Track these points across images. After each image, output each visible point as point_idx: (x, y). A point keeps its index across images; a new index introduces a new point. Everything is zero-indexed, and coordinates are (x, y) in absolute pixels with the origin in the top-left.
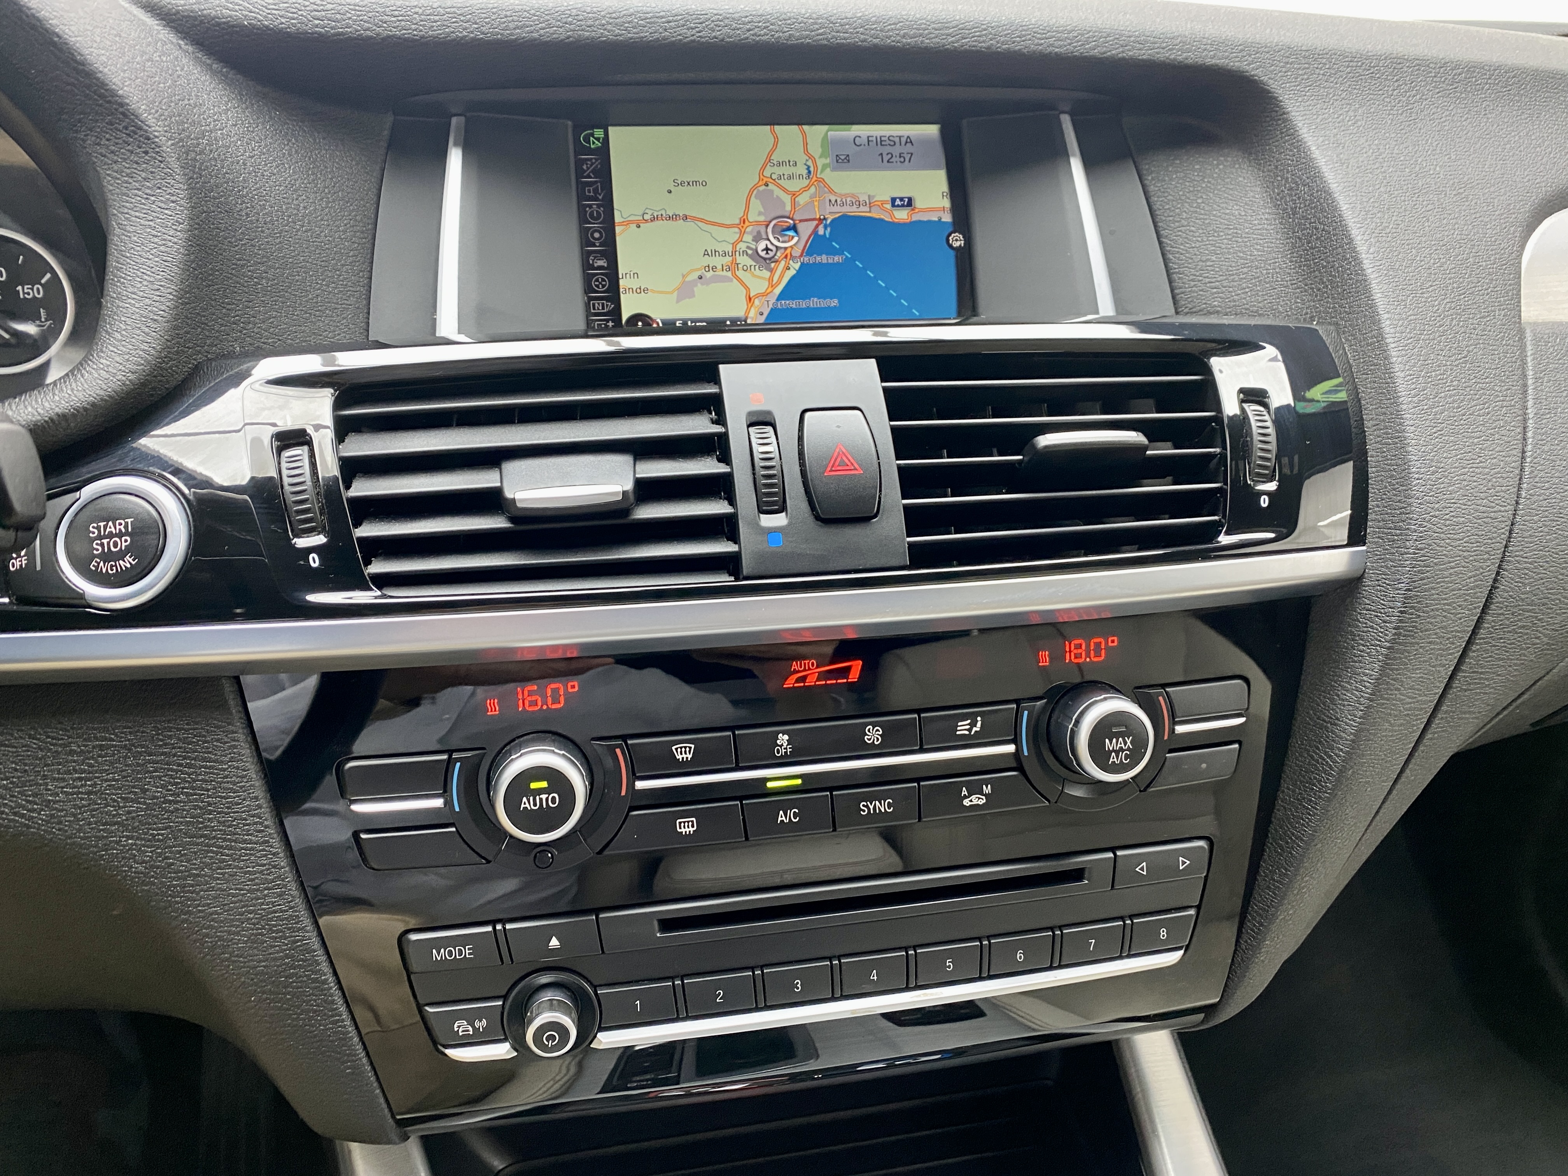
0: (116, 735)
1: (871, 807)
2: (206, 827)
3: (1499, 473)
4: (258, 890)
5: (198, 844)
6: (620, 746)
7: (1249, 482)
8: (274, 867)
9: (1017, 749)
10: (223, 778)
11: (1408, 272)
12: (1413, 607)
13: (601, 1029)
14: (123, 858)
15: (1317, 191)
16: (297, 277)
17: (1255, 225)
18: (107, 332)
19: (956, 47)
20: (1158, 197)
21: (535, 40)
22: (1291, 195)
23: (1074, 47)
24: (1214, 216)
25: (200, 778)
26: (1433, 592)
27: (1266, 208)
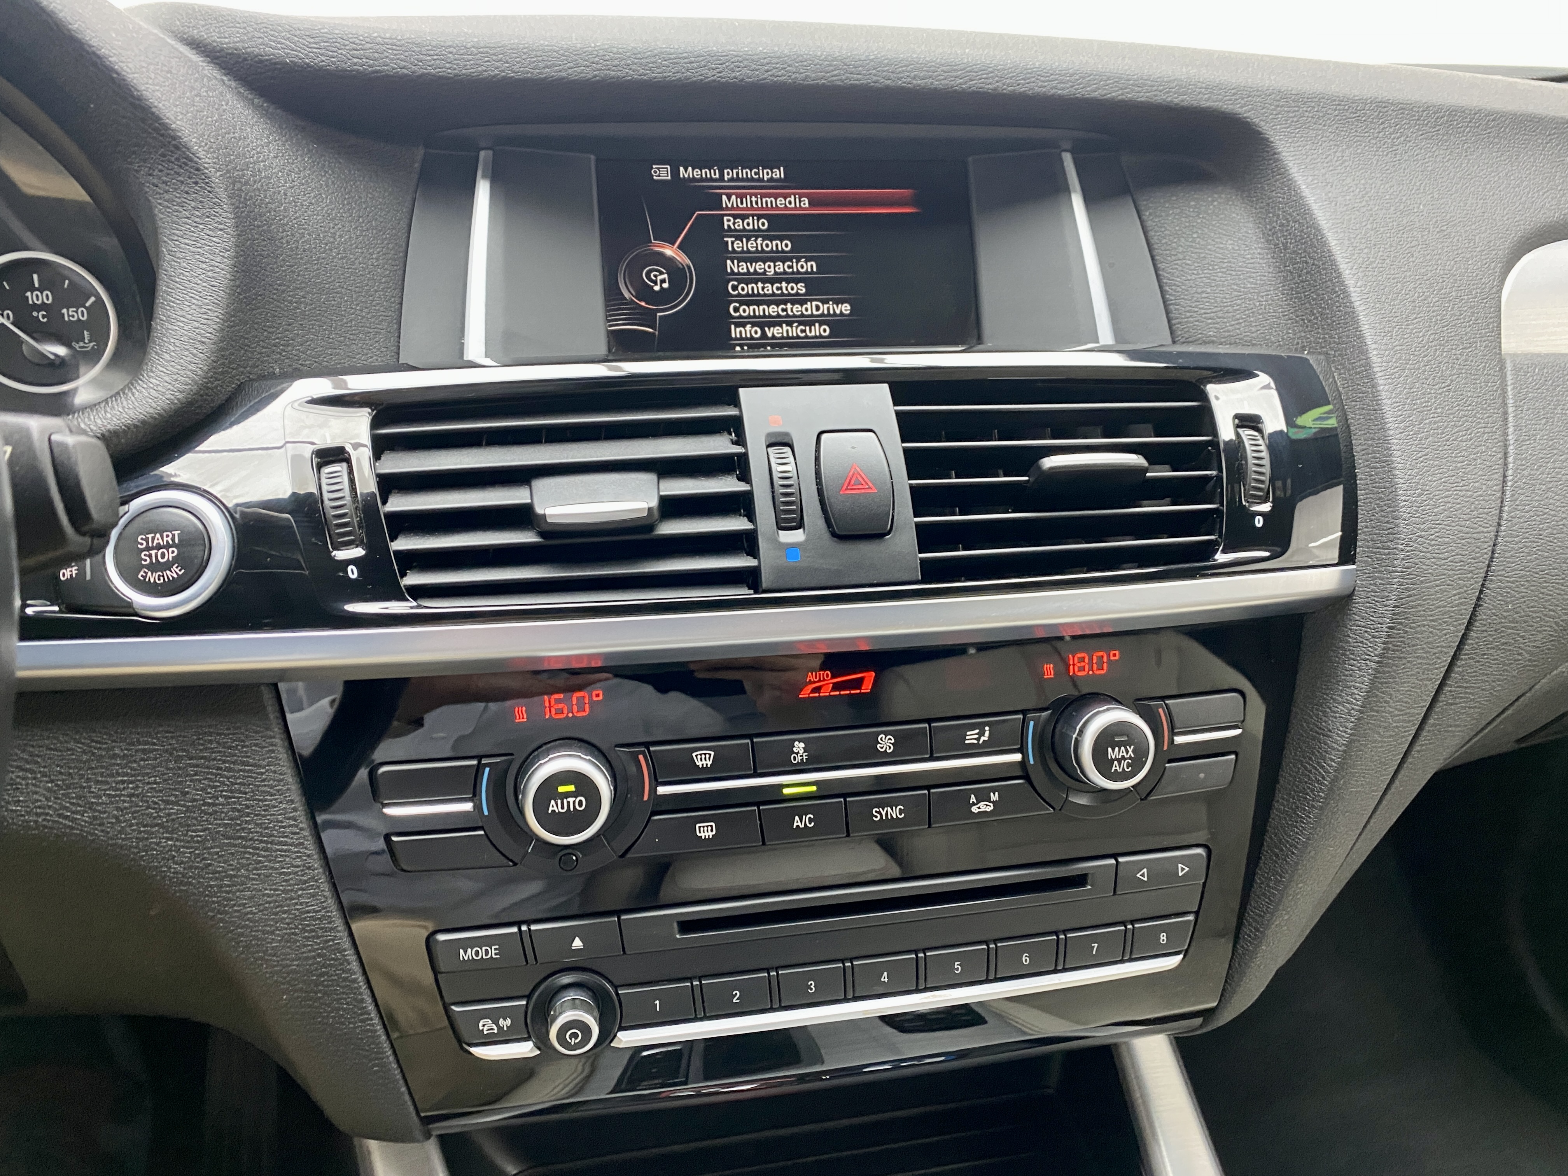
0: (158, 739)
1: (884, 813)
2: (243, 829)
3: (1481, 496)
4: (292, 890)
5: (235, 846)
6: (643, 753)
7: (1244, 503)
8: (309, 868)
9: (1023, 758)
10: (261, 781)
11: (1394, 305)
12: (1401, 623)
13: (622, 1028)
14: (163, 859)
15: (1307, 228)
16: (333, 302)
17: (1248, 259)
18: (157, 353)
19: (964, 89)
20: (1156, 232)
21: (563, 78)
22: (1282, 231)
23: (1077, 89)
24: (1209, 250)
25: (239, 781)
26: (1420, 608)
27: (1258, 243)
